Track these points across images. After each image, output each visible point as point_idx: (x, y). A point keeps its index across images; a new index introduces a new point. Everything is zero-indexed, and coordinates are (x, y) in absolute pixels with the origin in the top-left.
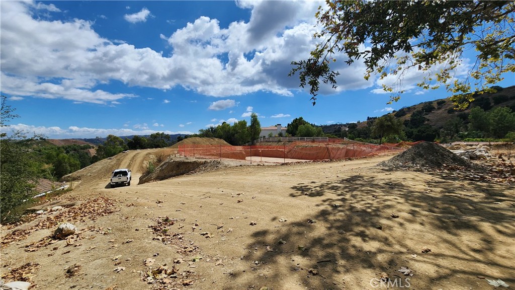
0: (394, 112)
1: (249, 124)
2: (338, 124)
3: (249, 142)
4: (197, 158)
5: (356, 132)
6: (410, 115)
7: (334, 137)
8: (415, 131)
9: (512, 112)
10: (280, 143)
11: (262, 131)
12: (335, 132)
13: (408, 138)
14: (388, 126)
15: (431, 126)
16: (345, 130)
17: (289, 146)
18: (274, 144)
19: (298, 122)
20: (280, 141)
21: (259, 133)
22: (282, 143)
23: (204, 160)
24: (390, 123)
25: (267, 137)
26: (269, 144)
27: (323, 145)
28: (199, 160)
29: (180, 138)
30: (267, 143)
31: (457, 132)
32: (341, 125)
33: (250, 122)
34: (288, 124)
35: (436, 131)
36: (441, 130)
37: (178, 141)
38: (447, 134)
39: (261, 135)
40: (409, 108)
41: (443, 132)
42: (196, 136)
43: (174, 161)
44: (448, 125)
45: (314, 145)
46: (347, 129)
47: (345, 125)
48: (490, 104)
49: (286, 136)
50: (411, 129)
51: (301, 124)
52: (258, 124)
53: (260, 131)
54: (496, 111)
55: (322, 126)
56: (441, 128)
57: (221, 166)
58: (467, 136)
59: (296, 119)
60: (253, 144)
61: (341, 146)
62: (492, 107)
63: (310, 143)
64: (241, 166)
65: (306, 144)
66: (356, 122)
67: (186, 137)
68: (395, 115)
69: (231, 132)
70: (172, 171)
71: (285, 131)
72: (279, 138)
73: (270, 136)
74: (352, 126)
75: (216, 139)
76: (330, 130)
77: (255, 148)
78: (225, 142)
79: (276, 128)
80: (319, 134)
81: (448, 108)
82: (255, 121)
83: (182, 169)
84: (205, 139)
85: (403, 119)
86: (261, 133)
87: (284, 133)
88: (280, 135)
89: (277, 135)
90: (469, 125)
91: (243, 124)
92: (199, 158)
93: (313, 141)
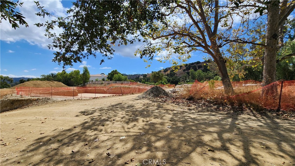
0: (163, 69)
1: (81, 72)
2: (138, 74)
3: (82, 84)
4: (32, 96)
5: (146, 79)
6: (169, 71)
7: (133, 82)
8: (171, 79)
9: (203, 72)
10: (102, 85)
11: (91, 77)
12: (136, 78)
13: (168, 82)
14: (157, 76)
15: (177, 77)
16: (141, 78)
17: (108, 86)
18: (99, 86)
19: (115, 72)
20: (102, 84)
21: (89, 78)
22: (104, 85)
23: (37, 98)
24: (158, 75)
25: (94, 81)
26: (95, 85)
27: (127, 86)
28: (33, 98)
29: (22, 81)
30: (94, 85)
31: (186, 80)
32: (140, 75)
33: (83, 71)
34: (109, 74)
35: (179, 79)
36: (181, 79)
37: (20, 83)
38: (183, 81)
39: (91, 79)
40: (169, 68)
41: (181, 80)
42: (38, 79)
43: (8, 99)
44: (183, 77)
45: (122, 86)
46: (142, 77)
47: (141, 75)
48: (197, 68)
49: (107, 81)
50: (170, 78)
51: (116, 74)
52: (88, 73)
53: (90, 77)
54: (198, 72)
55: (129, 75)
56: (181, 78)
57: (50, 101)
58: (189, 82)
59: (113, 71)
60: (84, 86)
61: (136, 87)
62: (197, 70)
63: (120, 85)
64: (65, 100)
65: (118, 85)
66: (146, 74)
67: (29, 80)
68: (164, 71)
69: (68, 77)
70: (6, 107)
71: (107, 77)
72: (101, 82)
73: (97, 81)
74: (145, 76)
75: (56, 82)
76: (134, 77)
77: (86, 87)
78: (63, 84)
79: (101, 76)
80: (125, 80)
81: (183, 69)
82: (86, 71)
83: (16, 105)
84: (45, 82)
85: (166, 73)
86: (90, 79)
87: (106, 79)
88: (103, 80)
89: (101, 80)
90: (190, 77)
91: (77, 73)
92: (33, 96)
93: (122, 84)
